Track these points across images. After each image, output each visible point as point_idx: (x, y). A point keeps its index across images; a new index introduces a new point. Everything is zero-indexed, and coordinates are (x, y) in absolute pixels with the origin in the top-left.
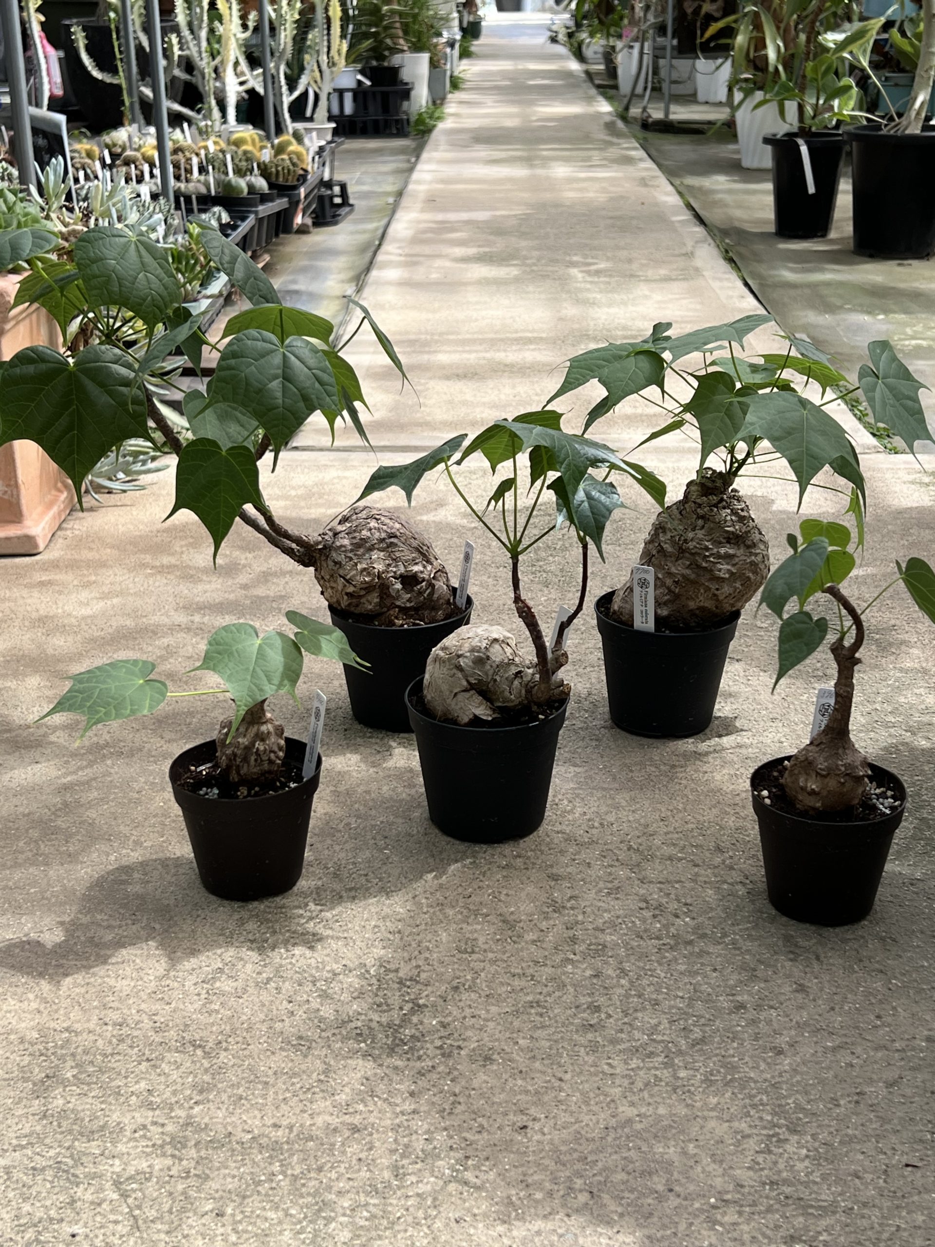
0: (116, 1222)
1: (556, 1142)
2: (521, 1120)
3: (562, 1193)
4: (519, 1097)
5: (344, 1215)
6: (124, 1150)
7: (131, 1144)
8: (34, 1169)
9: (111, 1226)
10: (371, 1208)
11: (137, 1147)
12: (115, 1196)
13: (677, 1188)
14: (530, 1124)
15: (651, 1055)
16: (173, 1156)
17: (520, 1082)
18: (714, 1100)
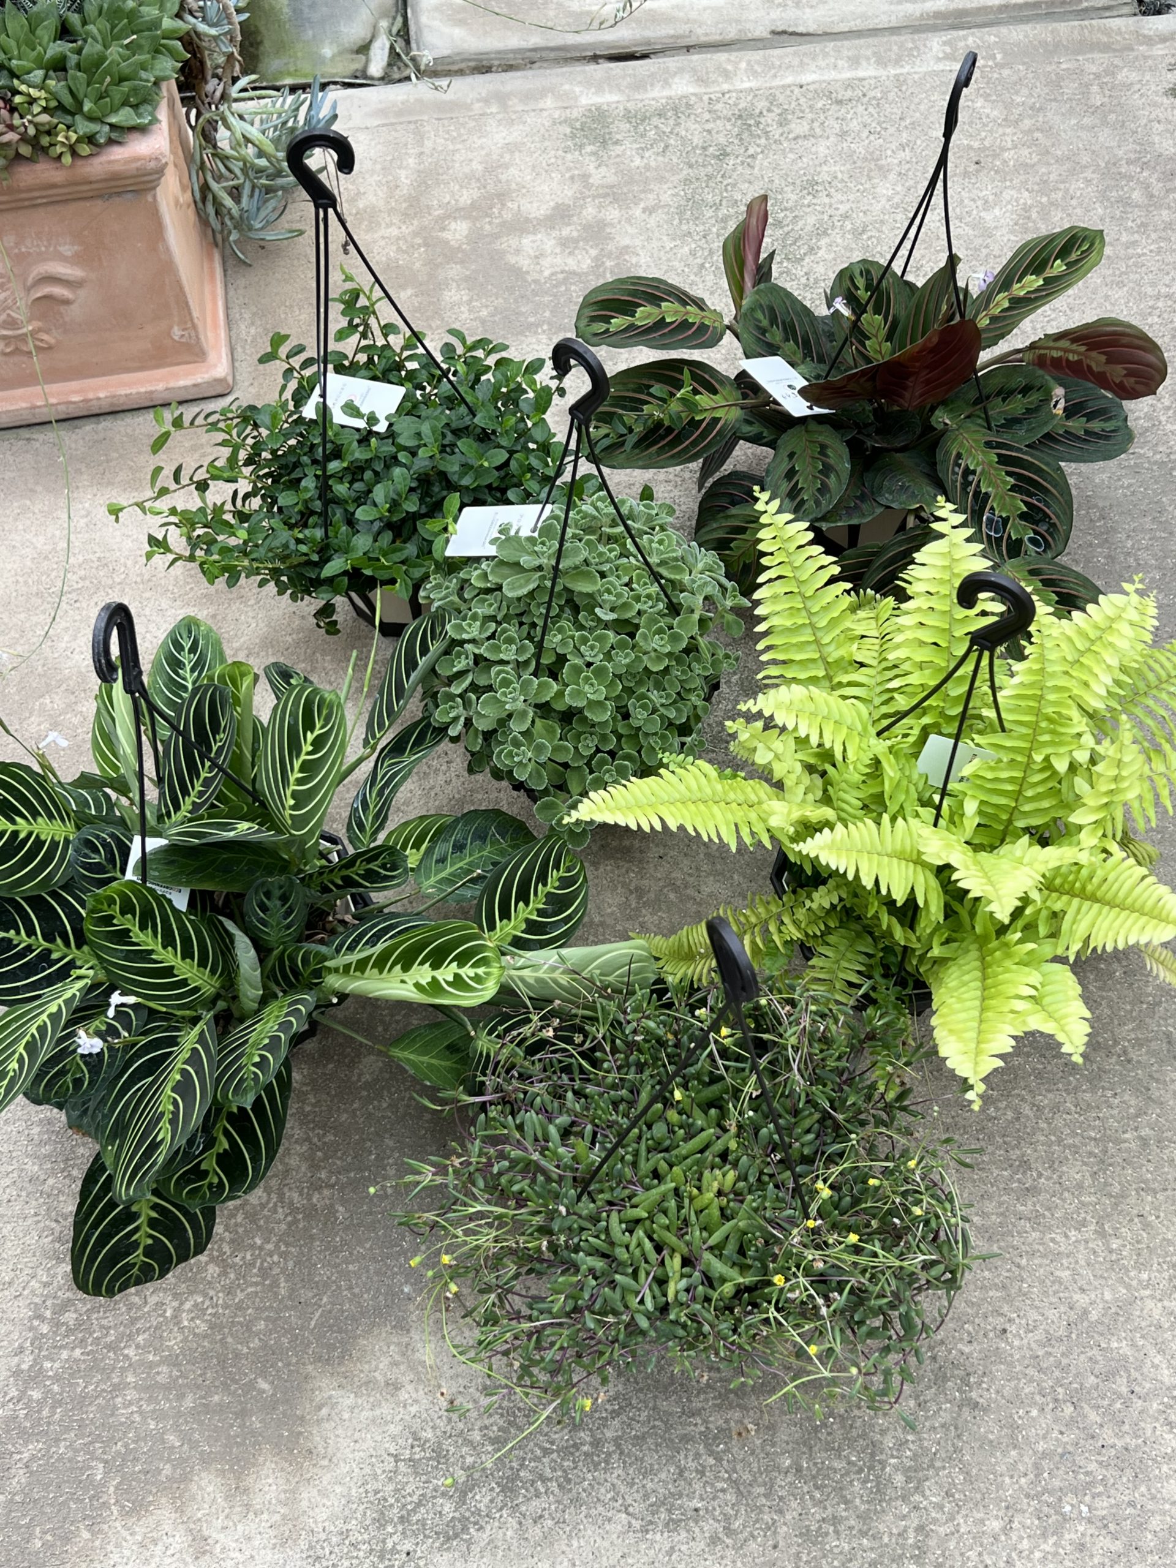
0: (723, 1490)
1: (1034, 1346)
2: (999, 1322)
3: (1051, 1406)
4: (991, 1294)
5: (892, 1456)
6: (700, 1405)
7: (702, 1397)
8: (636, 1437)
9: (720, 1494)
10: (911, 1446)
11: (706, 1400)
12: (712, 1461)
13: (1137, 1389)
14: (1007, 1326)
15: (1084, 1223)
16: (738, 1406)
17: (986, 1273)
18: (1145, 1276)
